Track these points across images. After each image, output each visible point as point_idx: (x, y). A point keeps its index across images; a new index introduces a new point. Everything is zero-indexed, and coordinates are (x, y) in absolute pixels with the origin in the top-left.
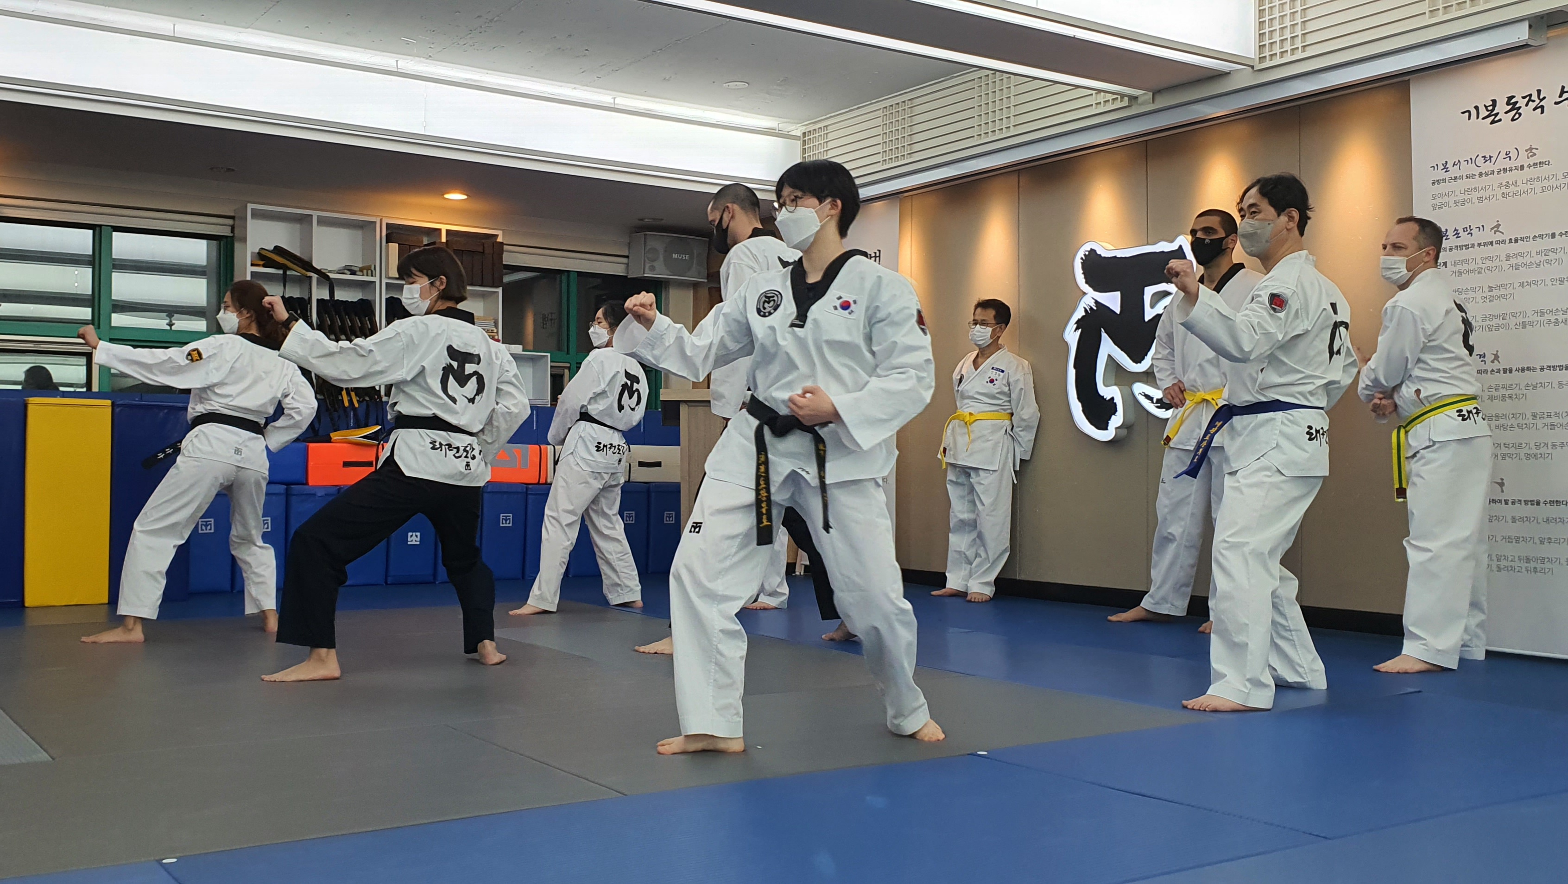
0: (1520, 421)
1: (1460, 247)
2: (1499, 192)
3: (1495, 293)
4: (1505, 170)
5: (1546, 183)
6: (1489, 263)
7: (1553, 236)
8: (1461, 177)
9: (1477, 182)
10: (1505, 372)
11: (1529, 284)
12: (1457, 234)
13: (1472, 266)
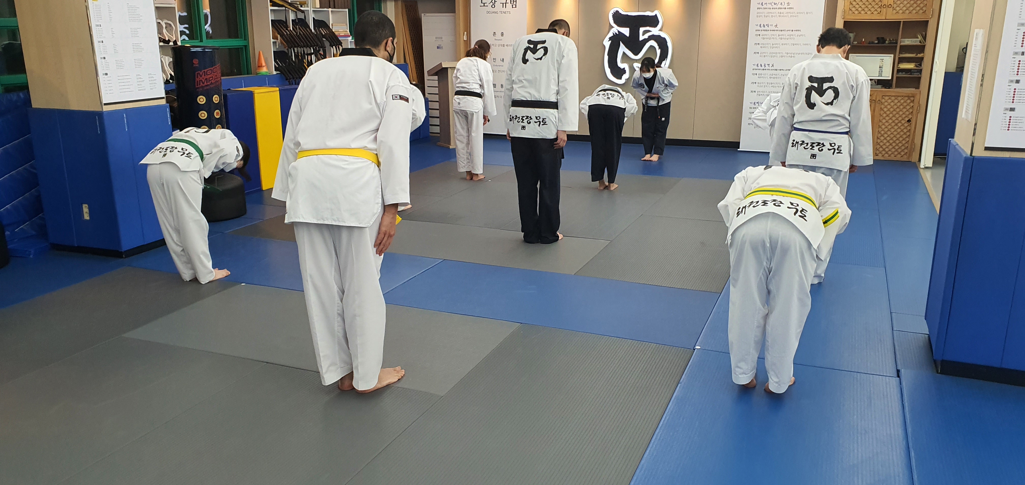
0: (778, 85)
1: (765, 30)
2: (778, 15)
3: (774, 46)
4: (780, 8)
5: (792, 14)
6: (773, 37)
7: (793, 31)
8: (767, 8)
9: (772, 11)
10: (775, 70)
11: (785, 44)
12: (764, 26)
13: (768, 37)
